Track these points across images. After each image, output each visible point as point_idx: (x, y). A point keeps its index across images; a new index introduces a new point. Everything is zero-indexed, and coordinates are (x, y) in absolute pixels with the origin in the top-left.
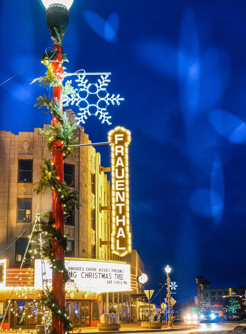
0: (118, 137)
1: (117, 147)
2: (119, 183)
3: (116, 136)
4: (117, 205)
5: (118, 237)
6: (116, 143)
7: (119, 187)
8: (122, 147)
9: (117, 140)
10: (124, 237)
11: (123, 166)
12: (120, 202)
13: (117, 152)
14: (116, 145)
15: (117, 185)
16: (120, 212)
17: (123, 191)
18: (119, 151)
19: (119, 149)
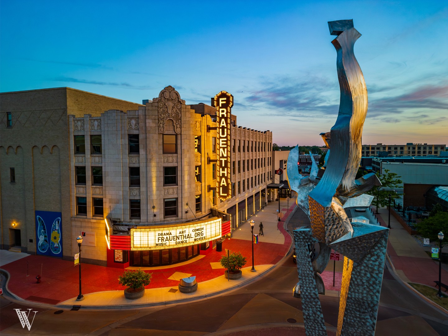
0: (222, 101)
1: (221, 110)
2: (223, 141)
3: (221, 99)
4: (221, 159)
5: (221, 185)
6: (220, 106)
7: (223, 144)
8: (225, 110)
9: (221, 103)
10: (226, 185)
11: (225, 126)
12: (223, 157)
13: (221, 113)
14: (220, 108)
15: (221, 143)
16: (223, 165)
17: (225, 147)
18: (223, 113)
19: (223, 111)
